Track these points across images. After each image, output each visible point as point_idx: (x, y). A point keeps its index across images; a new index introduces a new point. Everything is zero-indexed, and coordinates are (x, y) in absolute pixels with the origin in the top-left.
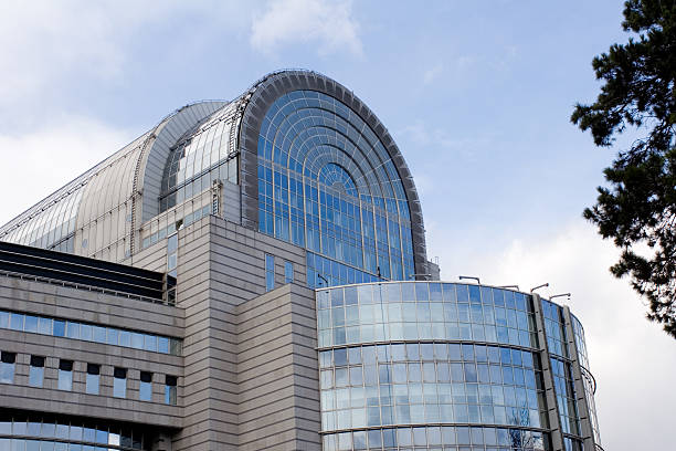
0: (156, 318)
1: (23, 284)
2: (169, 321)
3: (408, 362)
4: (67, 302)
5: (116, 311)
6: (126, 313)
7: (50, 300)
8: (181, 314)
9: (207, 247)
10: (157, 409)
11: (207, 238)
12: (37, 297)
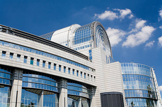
1: (74, 56)
2: (93, 66)
8: (95, 65)
9: (100, 53)
10: (93, 82)
11: (100, 51)
12: (77, 59)
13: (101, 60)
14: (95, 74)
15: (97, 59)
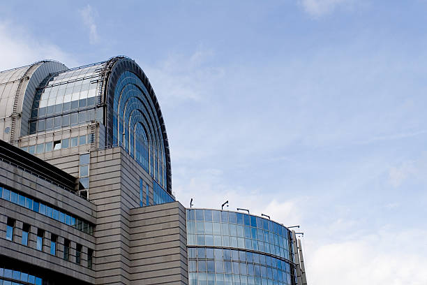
0: (83, 208)
1: (20, 171)
2: (89, 212)
3: (240, 262)
4: (42, 189)
5: (65, 200)
6: (70, 202)
7: (33, 186)
8: (94, 208)
9: (119, 168)
10: (84, 270)
11: (119, 161)
12: (27, 183)
13: (118, 192)
14: (93, 240)
15: (107, 188)
